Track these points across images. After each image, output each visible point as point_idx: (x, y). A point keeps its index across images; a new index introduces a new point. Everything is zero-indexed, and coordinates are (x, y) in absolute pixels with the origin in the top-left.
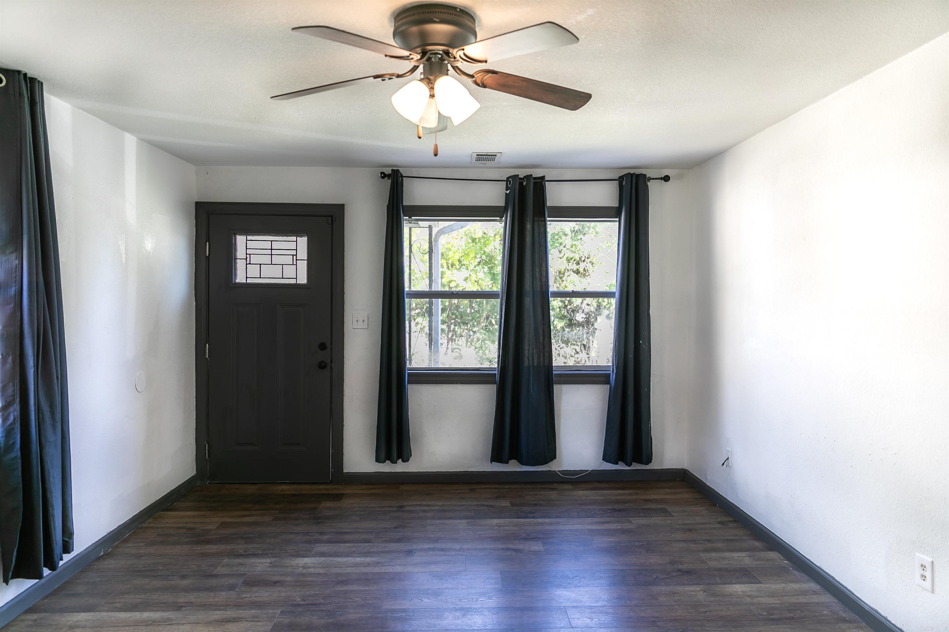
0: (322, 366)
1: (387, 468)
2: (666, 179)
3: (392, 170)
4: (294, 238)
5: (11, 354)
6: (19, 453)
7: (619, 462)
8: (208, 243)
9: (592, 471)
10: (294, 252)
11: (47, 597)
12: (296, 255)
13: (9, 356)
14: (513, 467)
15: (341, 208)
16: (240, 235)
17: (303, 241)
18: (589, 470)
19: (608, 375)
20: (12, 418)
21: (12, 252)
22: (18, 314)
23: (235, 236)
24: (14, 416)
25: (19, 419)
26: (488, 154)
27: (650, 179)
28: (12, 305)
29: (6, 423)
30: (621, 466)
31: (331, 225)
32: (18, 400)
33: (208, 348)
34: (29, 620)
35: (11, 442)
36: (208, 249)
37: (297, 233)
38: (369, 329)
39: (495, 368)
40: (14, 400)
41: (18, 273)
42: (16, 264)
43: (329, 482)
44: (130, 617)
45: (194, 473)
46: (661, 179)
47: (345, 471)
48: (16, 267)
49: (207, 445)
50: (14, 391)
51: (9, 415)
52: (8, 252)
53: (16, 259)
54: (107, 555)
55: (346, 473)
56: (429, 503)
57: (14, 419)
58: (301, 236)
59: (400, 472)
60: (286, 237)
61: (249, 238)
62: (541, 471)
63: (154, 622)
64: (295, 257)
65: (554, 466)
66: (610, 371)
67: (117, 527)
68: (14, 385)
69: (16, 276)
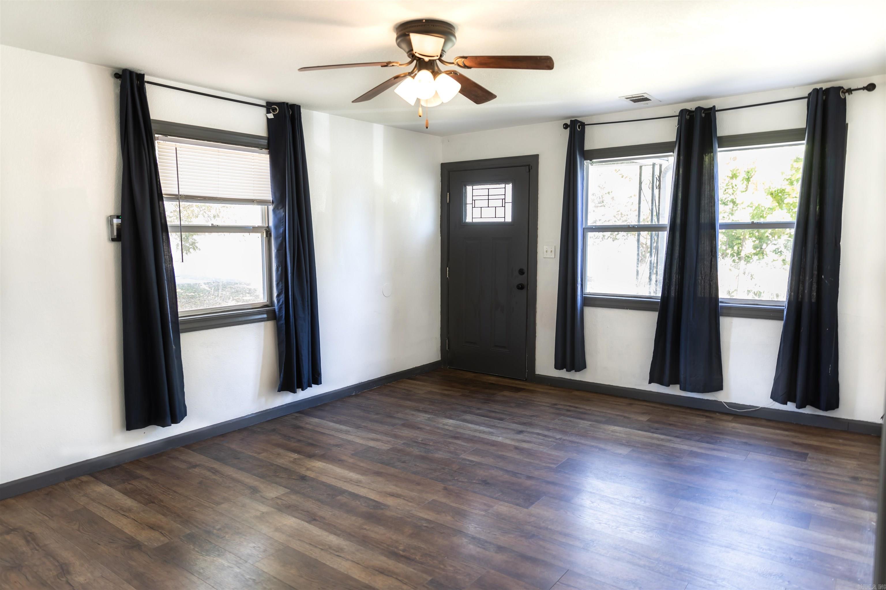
0: (521, 287)
1: (563, 374)
2: (871, 87)
3: (571, 121)
4: (503, 186)
5: (280, 266)
6: (284, 321)
7: (788, 403)
8: (448, 194)
9: (762, 408)
10: (503, 197)
11: (310, 408)
12: (505, 199)
13: (280, 267)
14: (674, 390)
15: (535, 158)
16: (469, 186)
17: (509, 187)
18: (759, 407)
19: (782, 310)
20: (281, 302)
21: (281, 208)
22: (284, 243)
23: (465, 186)
24: (282, 300)
25: (284, 302)
26: (633, 96)
27: (850, 91)
28: (281, 238)
29: (279, 304)
30: (790, 407)
31: (528, 173)
32: (284, 291)
33: (448, 270)
34: (294, 416)
35: (281, 315)
36: (448, 198)
37: (505, 181)
38: (555, 258)
39: (658, 297)
40: (282, 292)
41: (284, 220)
42: (283, 215)
43: (525, 379)
44: (334, 426)
45: (439, 358)
46: (864, 88)
47: (537, 372)
48: (283, 217)
49: (447, 340)
50: (282, 286)
51: (280, 300)
52: (280, 208)
53: (283, 212)
54: (356, 396)
55: (537, 374)
56: (577, 405)
57: (282, 302)
58: (508, 184)
59: (578, 381)
60: (498, 185)
61: (475, 187)
62: (707, 400)
63: (341, 431)
64: (504, 200)
65: (721, 397)
66: (784, 306)
67: (367, 381)
68: (282, 283)
69: (283, 222)
